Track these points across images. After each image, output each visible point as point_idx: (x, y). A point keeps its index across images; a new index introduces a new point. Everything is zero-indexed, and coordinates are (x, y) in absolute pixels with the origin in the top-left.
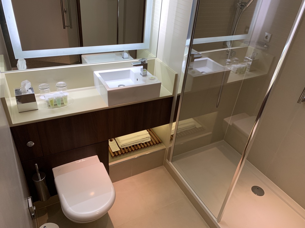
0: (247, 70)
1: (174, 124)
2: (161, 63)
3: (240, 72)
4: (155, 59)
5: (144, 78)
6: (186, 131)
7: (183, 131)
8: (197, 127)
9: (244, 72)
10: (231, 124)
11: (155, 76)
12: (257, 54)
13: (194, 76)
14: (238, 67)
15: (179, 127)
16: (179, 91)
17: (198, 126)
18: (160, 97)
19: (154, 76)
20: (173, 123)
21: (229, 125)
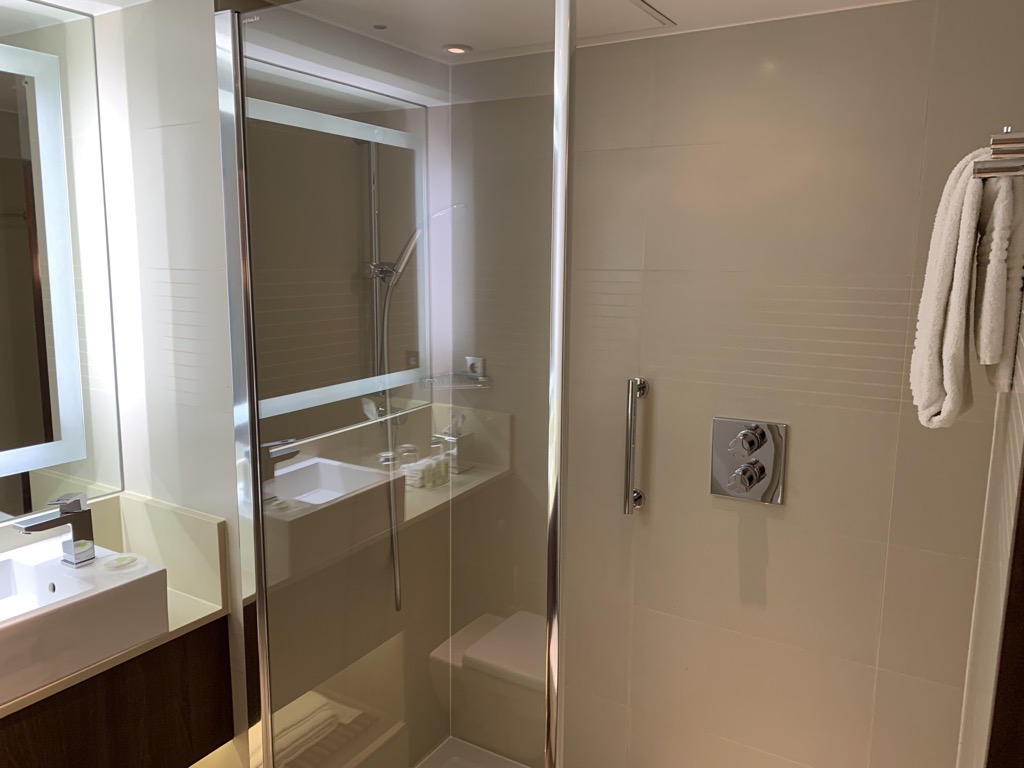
0: (453, 473)
1: (256, 733)
2: (147, 505)
3: (434, 482)
4: (118, 497)
5: (85, 571)
6: (309, 750)
7: (296, 755)
8: (346, 720)
9: (445, 480)
10: (460, 664)
11: (129, 551)
12: (464, 417)
13: (292, 519)
14: (423, 467)
15: (279, 744)
16: (247, 588)
17: (348, 715)
18: (172, 628)
19: (125, 555)
20: (251, 730)
21: (454, 667)
